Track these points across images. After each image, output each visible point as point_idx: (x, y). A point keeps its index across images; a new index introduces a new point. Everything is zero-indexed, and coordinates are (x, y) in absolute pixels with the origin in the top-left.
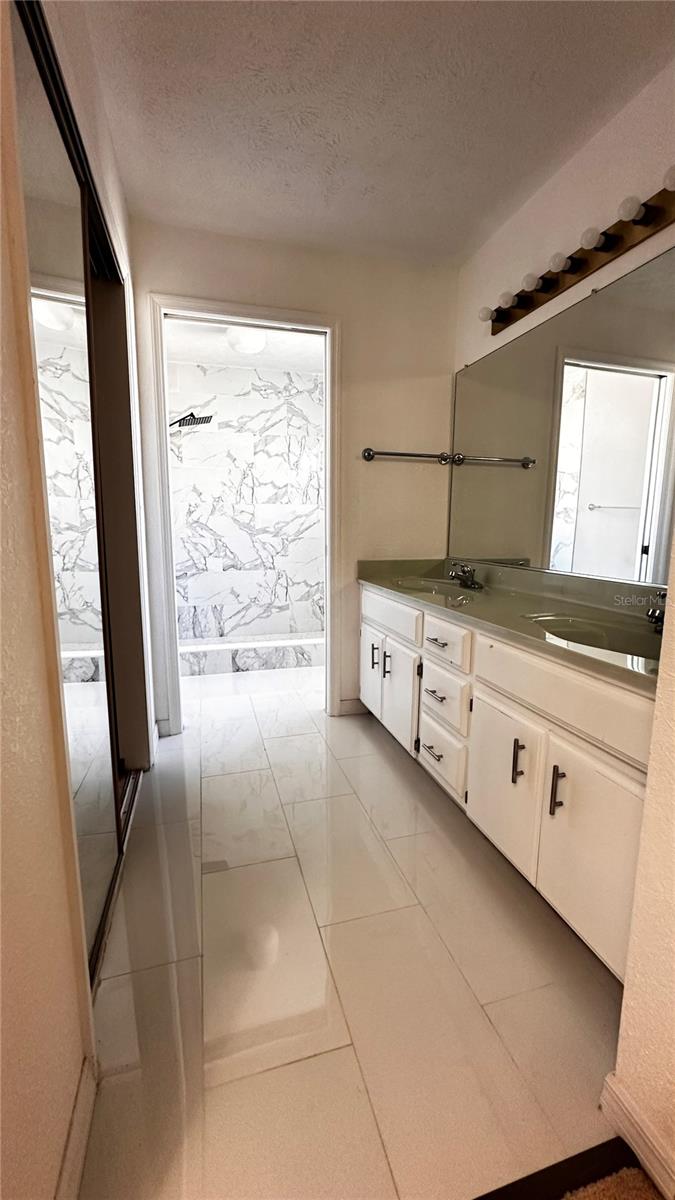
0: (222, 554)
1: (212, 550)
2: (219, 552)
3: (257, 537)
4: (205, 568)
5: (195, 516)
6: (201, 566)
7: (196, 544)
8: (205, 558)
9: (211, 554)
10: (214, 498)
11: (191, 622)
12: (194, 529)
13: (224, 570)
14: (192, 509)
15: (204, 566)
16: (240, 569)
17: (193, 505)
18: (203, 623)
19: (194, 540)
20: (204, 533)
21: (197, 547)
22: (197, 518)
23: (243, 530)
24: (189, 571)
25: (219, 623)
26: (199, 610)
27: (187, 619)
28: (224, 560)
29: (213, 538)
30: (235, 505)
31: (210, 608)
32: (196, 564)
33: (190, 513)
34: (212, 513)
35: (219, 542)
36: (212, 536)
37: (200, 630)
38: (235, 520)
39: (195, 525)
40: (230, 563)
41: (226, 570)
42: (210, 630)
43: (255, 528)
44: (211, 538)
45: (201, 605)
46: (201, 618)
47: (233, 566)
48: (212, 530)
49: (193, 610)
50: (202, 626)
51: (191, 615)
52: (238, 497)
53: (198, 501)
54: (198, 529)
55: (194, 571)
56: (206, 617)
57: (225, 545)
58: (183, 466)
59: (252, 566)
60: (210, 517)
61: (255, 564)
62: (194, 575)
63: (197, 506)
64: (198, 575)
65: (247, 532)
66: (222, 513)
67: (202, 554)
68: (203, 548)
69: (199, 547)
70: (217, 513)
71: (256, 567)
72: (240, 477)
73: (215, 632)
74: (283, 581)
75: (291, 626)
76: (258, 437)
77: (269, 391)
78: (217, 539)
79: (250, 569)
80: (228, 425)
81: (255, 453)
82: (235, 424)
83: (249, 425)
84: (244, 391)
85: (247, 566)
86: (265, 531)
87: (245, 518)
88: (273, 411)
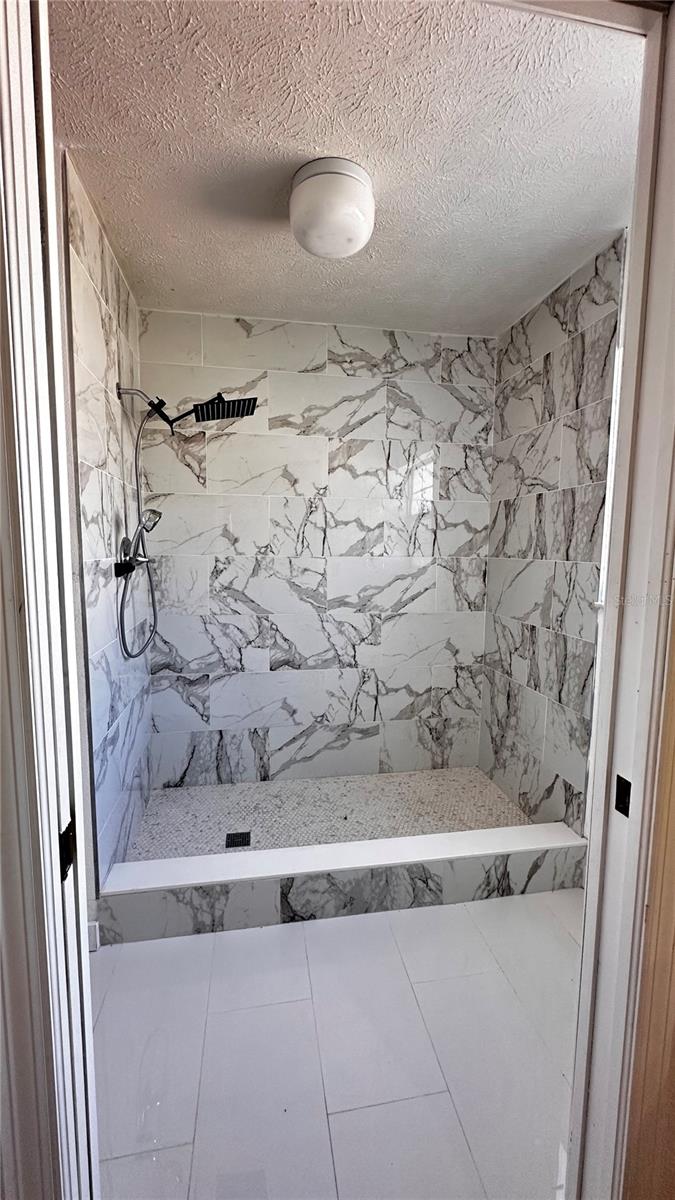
0: (269, 642)
1: (252, 635)
2: (264, 639)
3: (328, 613)
4: (240, 666)
5: (224, 579)
6: (233, 663)
7: (225, 626)
8: (240, 649)
9: (250, 642)
10: (258, 547)
11: (214, 758)
12: (223, 600)
13: (271, 669)
14: (221, 566)
15: (239, 663)
16: (299, 667)
17: (223, 559)
18: (234, 758)
19: (222, 619)
20: (240, 606)
21: (228, 631)
22: (229, 581)
23: (305, 601)
24: (212, 671)
25: (261, 758)
26: (227, 739)
27: (207, 752)
28: (273, 652)
29: (255, 615)
30: (293, 560)
31: (246, 733)
32: (224, 659)
33: (217, 572)
34: (255, 573)
35: (265, 622)
36: (253, 612)
37: (228, 770)
38: (293, 585)
39: (224, 594)
40: (280, 656)
41: (275, 670)
42: (245, 769)
43: (326, 598)
44: (252, 616)
45: (230, 728)
46: (231, 750)
47: (287, 663)
48: (253, 602)
49: (217, 737)
50: (233, 764)
51: (215, 744)
52: (300, 545)
53: (231, 553)
54: (230, 600)
55: (221, 671)
56: (238, 749)
57: (274, 627)
58: (208, 492)
59: (320, 662)
60: (250, 580)
61: (324, 658)
62: (220, 678)
63: (228, 561)
64: (227, 678)
65: (312, 604)
66: (271, 572)
67: (235, 642)
68: (238, 632)
69: (232, 630)
70: (263, 574)
71: (326, 664)
72: (304, 510)
73: (253, 772)
74: (370, 687)
75: (381, 763)
76: (336, 444)
77: (356, 364)
78: (262, 616)
79: (314, 668)
80: (284, 422)
81: (331, 470)
82: (298, 420)
83: (322, 422)
84: (314, 364)
85: (311, 662)
86: (342, 602)
87: (310, 581)
88: (364, 398)
